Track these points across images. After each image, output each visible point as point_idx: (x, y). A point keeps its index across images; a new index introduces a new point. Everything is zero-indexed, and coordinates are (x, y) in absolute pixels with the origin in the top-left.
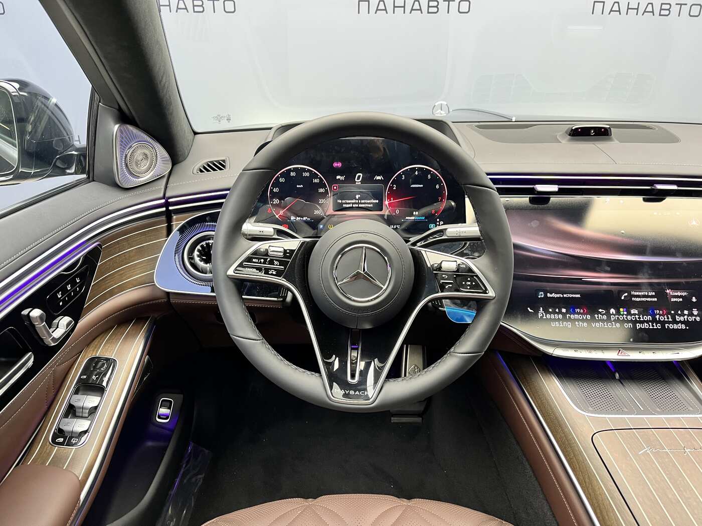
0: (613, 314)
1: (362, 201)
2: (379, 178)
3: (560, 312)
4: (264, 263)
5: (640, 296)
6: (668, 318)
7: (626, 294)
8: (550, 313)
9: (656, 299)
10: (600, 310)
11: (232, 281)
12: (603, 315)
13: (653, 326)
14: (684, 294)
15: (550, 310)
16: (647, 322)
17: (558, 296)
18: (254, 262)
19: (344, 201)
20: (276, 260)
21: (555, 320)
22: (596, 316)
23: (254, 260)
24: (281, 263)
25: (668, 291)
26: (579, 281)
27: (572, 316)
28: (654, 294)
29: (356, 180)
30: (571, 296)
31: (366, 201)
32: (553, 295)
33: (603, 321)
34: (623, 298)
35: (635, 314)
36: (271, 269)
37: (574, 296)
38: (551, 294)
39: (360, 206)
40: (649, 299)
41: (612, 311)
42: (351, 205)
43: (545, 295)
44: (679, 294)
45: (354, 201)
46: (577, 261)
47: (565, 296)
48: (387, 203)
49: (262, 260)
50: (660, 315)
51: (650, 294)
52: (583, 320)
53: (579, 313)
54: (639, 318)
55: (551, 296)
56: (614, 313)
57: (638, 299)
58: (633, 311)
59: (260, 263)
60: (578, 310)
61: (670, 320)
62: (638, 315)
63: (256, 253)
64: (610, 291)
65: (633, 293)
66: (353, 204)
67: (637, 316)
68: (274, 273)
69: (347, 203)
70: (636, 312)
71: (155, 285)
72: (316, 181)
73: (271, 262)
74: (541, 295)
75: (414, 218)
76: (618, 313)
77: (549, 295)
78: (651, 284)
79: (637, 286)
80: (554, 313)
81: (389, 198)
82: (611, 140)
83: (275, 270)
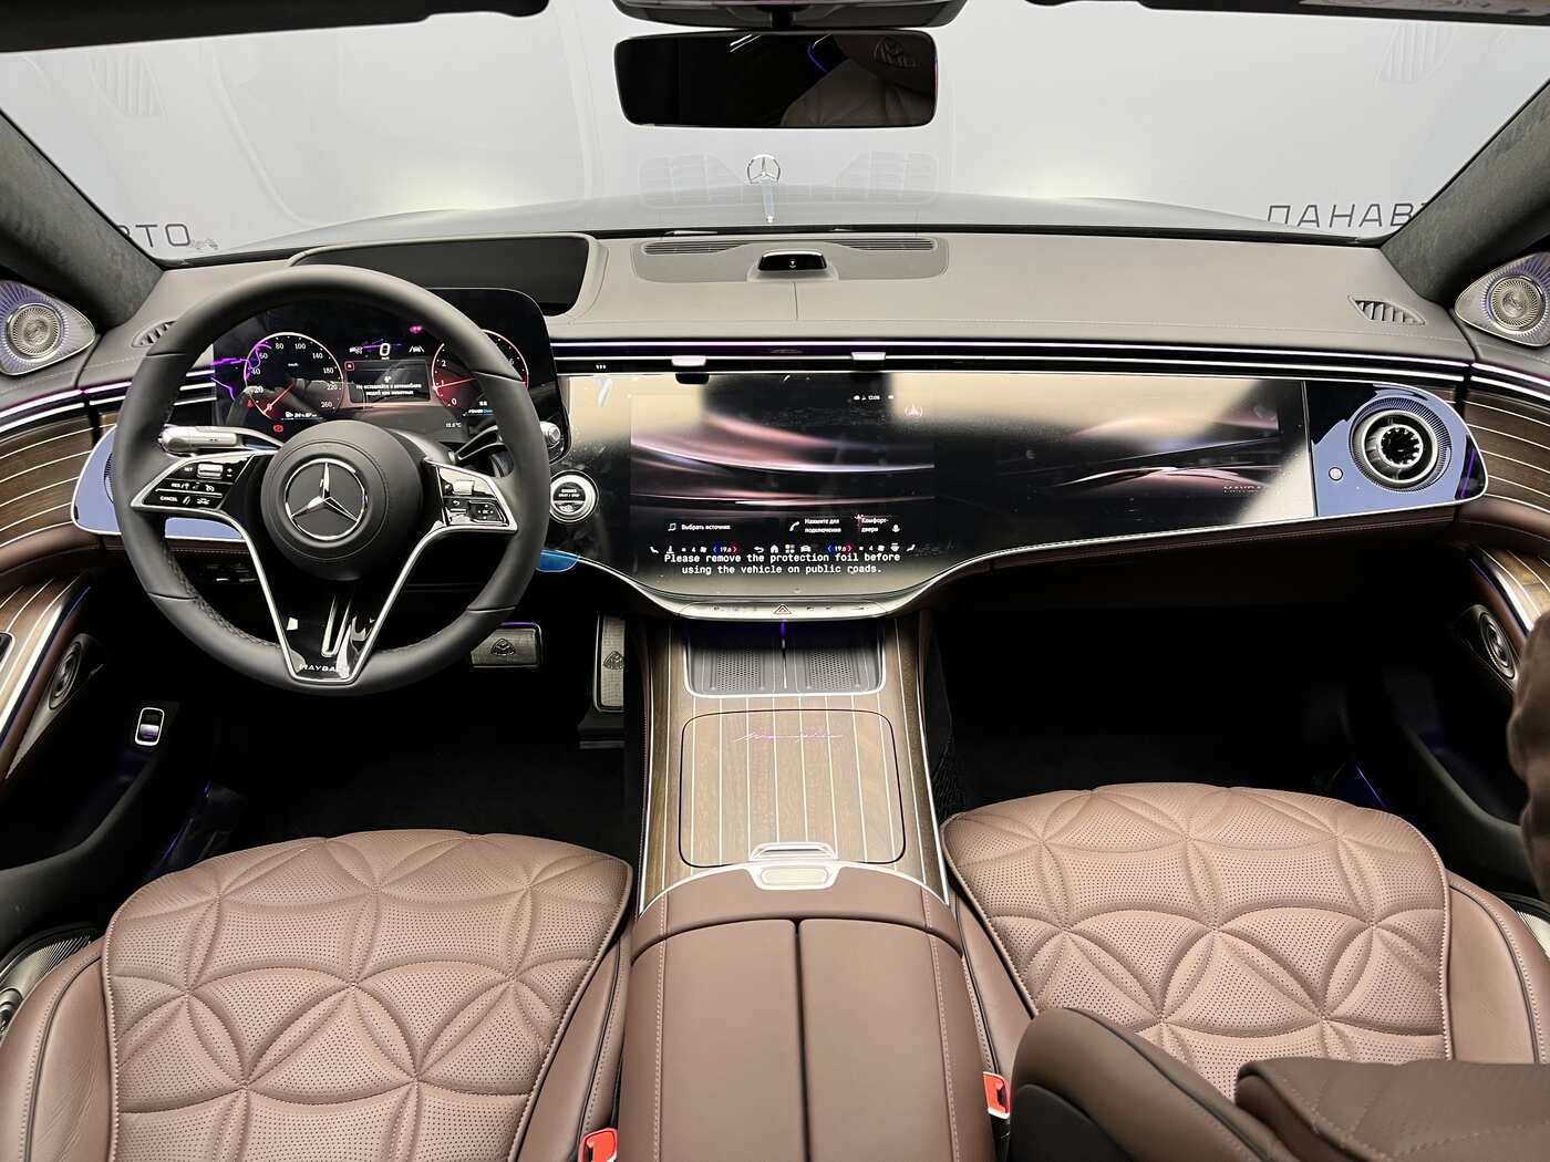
0: (774, 554)
1: (396, 386)
2: (417, 349)
3: (698, 553)
4: (190, 488)
5: (816, 526)
6: (853, 557)
7: (798, 523)
8: (683, 554)
9: (839, 530)
10: (757, 548)
11: (141, 516)
12: (759, 555)
13: (829, 569)
14: (882, 521)
15: (684, 550)
16: (822, 563)
17: (698, 528)
18: (174, 488)
19: (366, 387)
20: (210, 484)
21: (688, 565)
22: (749, 556)
23: (173, 485)
24: (218, 488)
25: (859, 517)
26: (731, 505)
27: (714, 559)
28: (838, 521)
29: (381, 353)
30: (716, 527)
31: (403, 386)
32: (692, 527)
33: (758, 564)
34: (792, 529)
35: (806, 553)
36: (199, 497)
37: (721, 527)
38: (687, 525)
39: (393, 393)
40: (829, 530)
41: (774, 549)
42: (379, 393)
43: (679, 527)
44: (875, 521)
45: (383, 386)
46: (731, 475)
47: (707, 527)
48: (435, 388)
49: (187, 485)
50: (842, 553)
51: (832, 522)
52: (729, 564)
53: (724, 554)
54: (811, 558)
55: (687, 528)
56: (777, 551)
57: (814, 531)
58: (803, 549)
59: (184, 488)
60: (725, 549)
61: (856, 559)
62: (811, 554)
63: (178, 475)
64: (774, 520)
65: (807, 521)
66: (382, 390)
67: (808, 556)
68: (206, 503)
69: (371, 390)
70: (808, 549)
71: (73, 524)
72: (318, 356)
73: (202, 488)
74: (672, 528)
75: (480, 411)
76: (782, 551)
77: (684, 527)
78: (834, 507)
79: (814, 511)
80: (689, 553)
81: (438, 380)
82: (824, 275)
83: (208, 499)
